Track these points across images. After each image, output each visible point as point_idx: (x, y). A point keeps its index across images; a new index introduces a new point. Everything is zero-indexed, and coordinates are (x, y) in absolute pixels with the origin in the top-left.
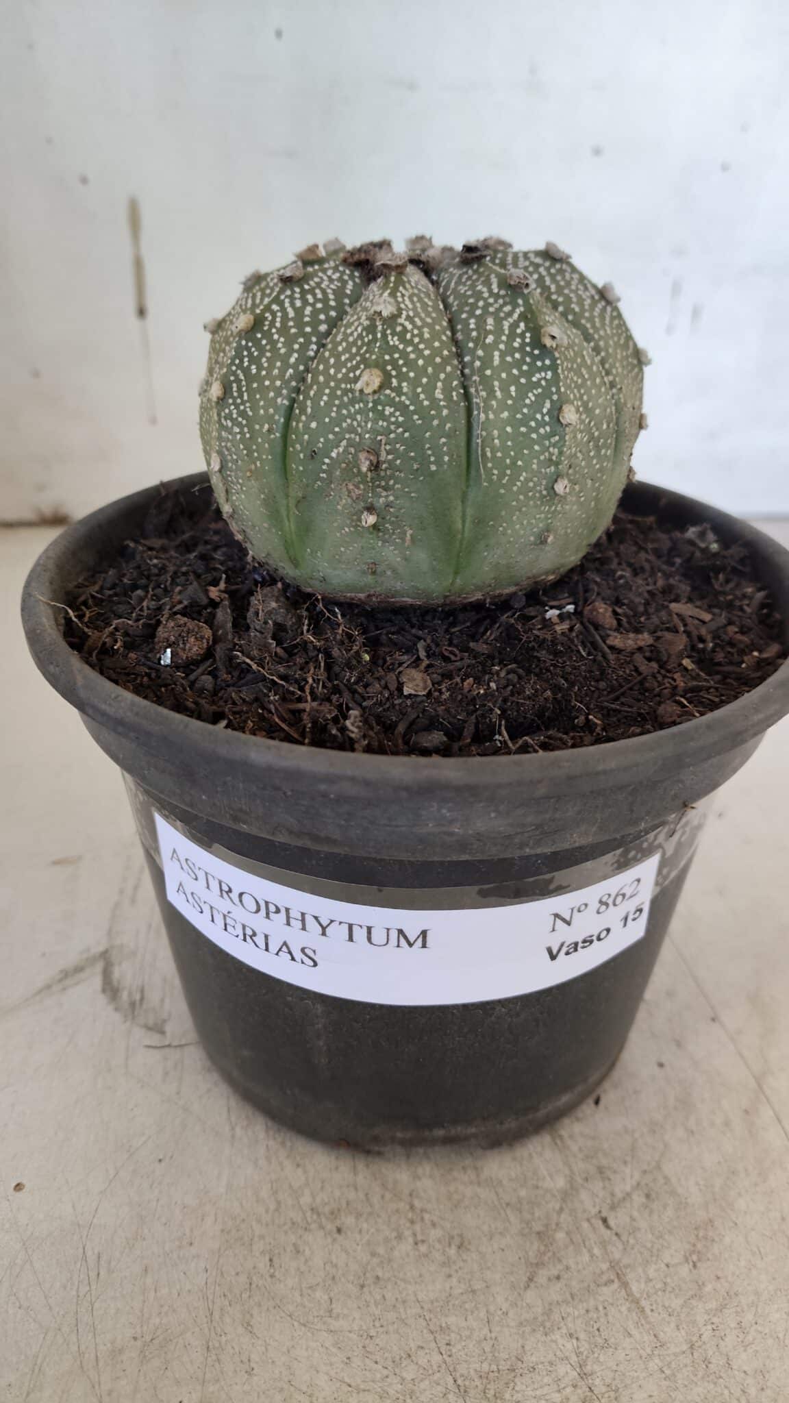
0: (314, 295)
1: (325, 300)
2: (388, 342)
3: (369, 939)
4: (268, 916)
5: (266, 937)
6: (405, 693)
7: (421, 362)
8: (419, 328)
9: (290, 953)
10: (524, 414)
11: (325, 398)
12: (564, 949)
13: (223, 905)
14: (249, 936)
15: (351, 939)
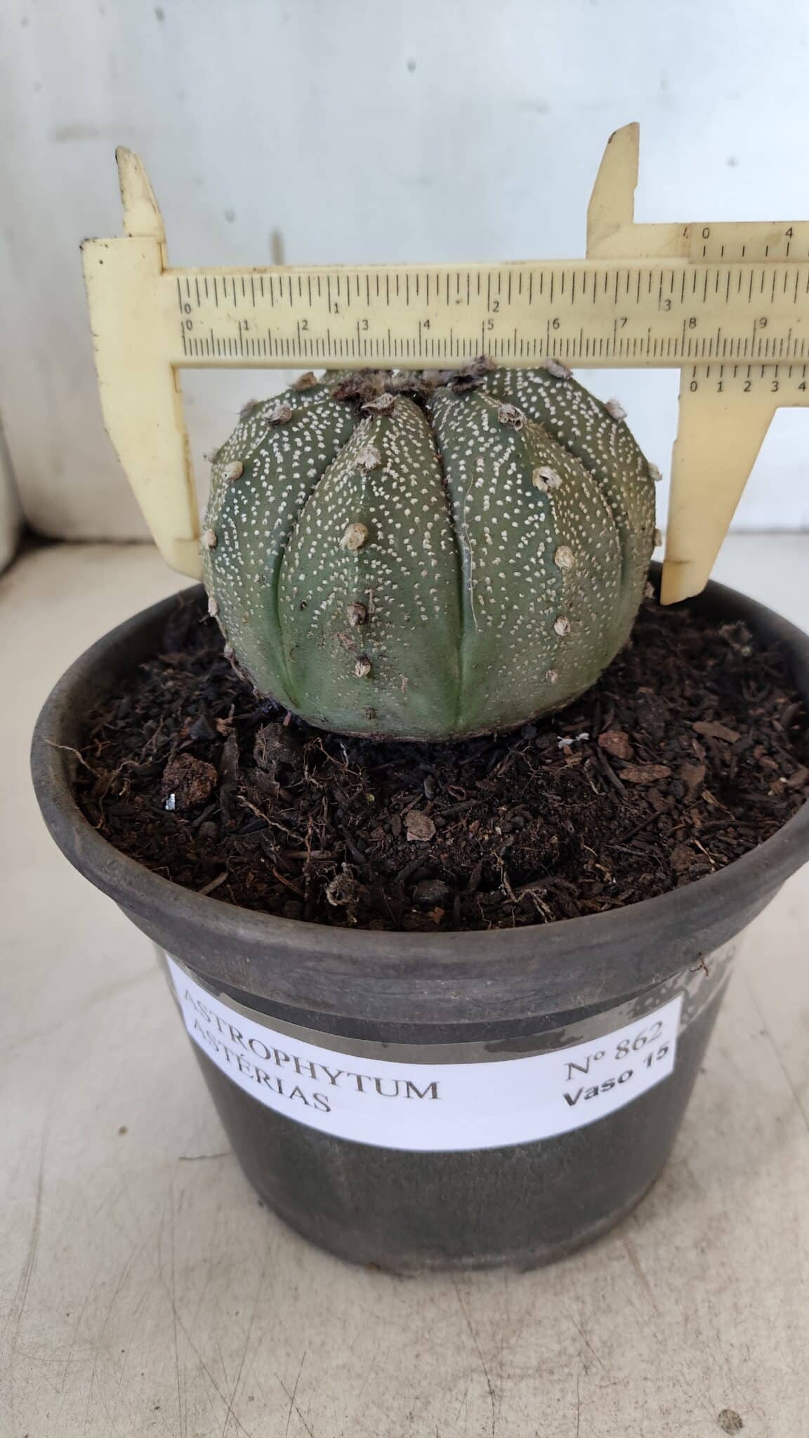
0: (303, 438)
1: (314, 443)
2: (373, 493)
3: (379, 1090)
4: (278, 1062)
5: (279, 1082)
6: (409, 839)
7: (407, 512)
8: (406, 476)
9: (302, 1097)
10: (517, 559)
11: (312, 550)
12: (583, 1095)
13: (236, 1048)
14: (263, 1078)
15: (360, 1088)
